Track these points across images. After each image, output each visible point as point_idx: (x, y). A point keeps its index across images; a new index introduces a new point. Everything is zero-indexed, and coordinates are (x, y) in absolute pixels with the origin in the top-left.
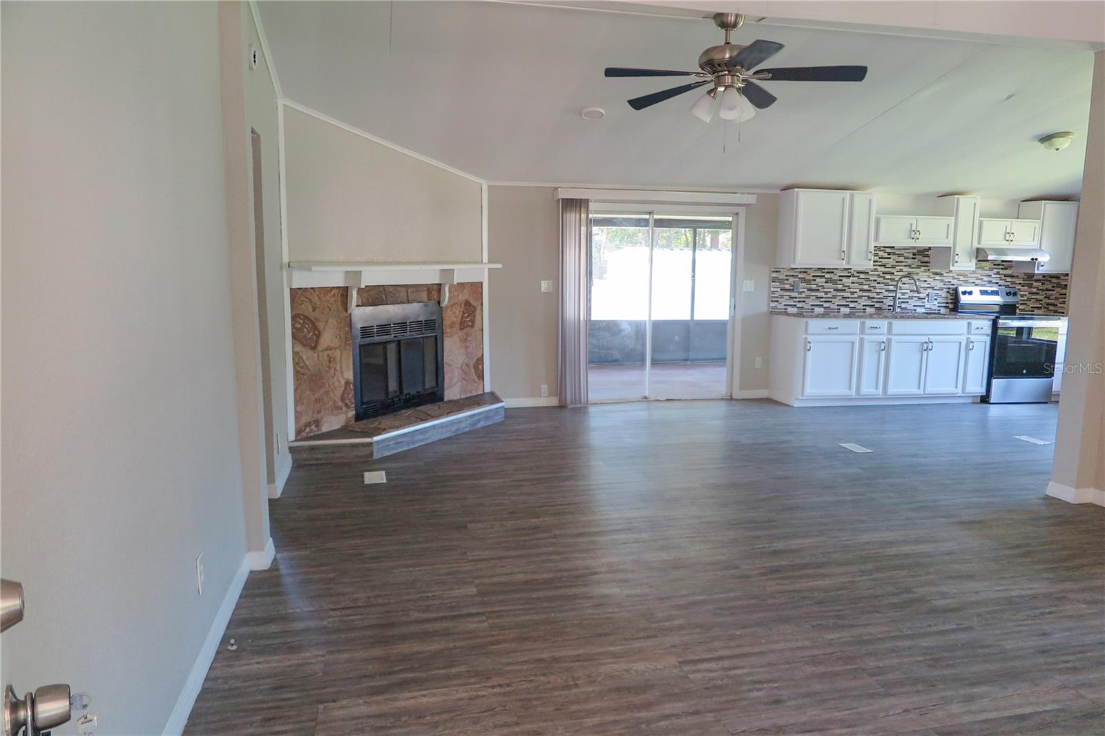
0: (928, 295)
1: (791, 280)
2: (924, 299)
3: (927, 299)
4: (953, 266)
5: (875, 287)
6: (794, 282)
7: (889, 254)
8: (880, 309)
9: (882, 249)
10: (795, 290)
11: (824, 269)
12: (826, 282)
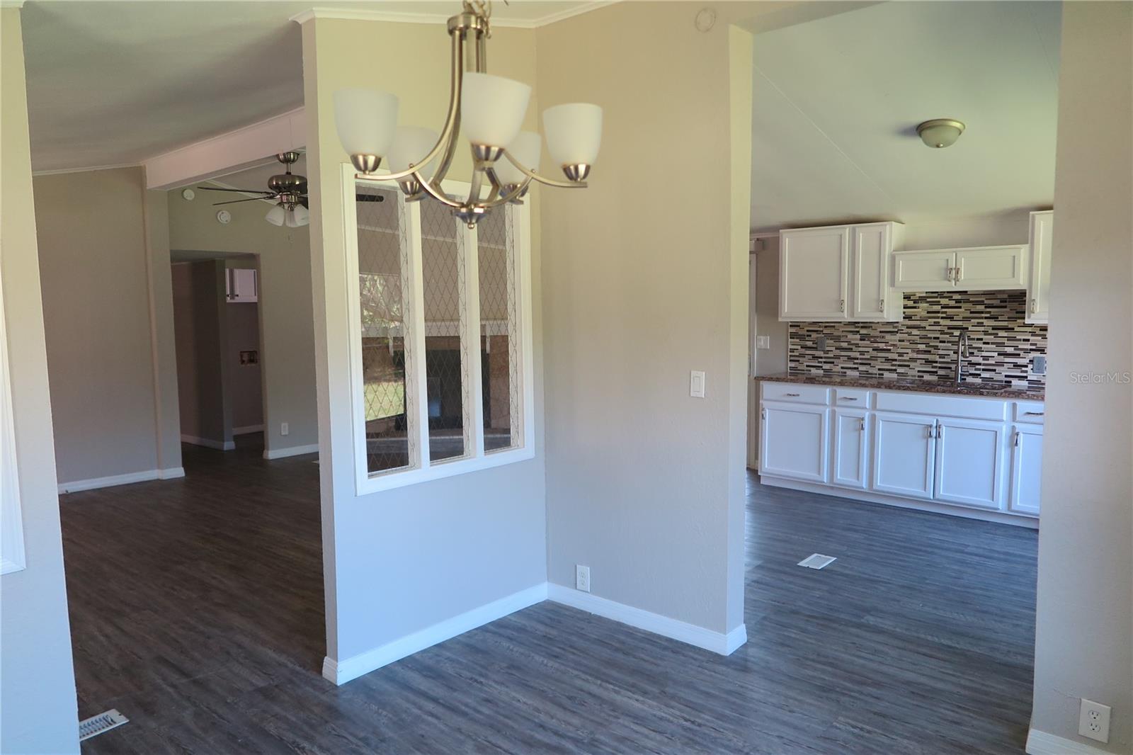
0: (1031, 361)
1: (814, 335)
2: (1027, 366)
3: (1030, 366)
4: (1029, 317)
5: (936, 348)
6: (817, 338)
7: (957, 301)
8: (946, 377)
9: (945, 295)
10: (819, 349)
11: (859, 323)
12: (861, 340)
